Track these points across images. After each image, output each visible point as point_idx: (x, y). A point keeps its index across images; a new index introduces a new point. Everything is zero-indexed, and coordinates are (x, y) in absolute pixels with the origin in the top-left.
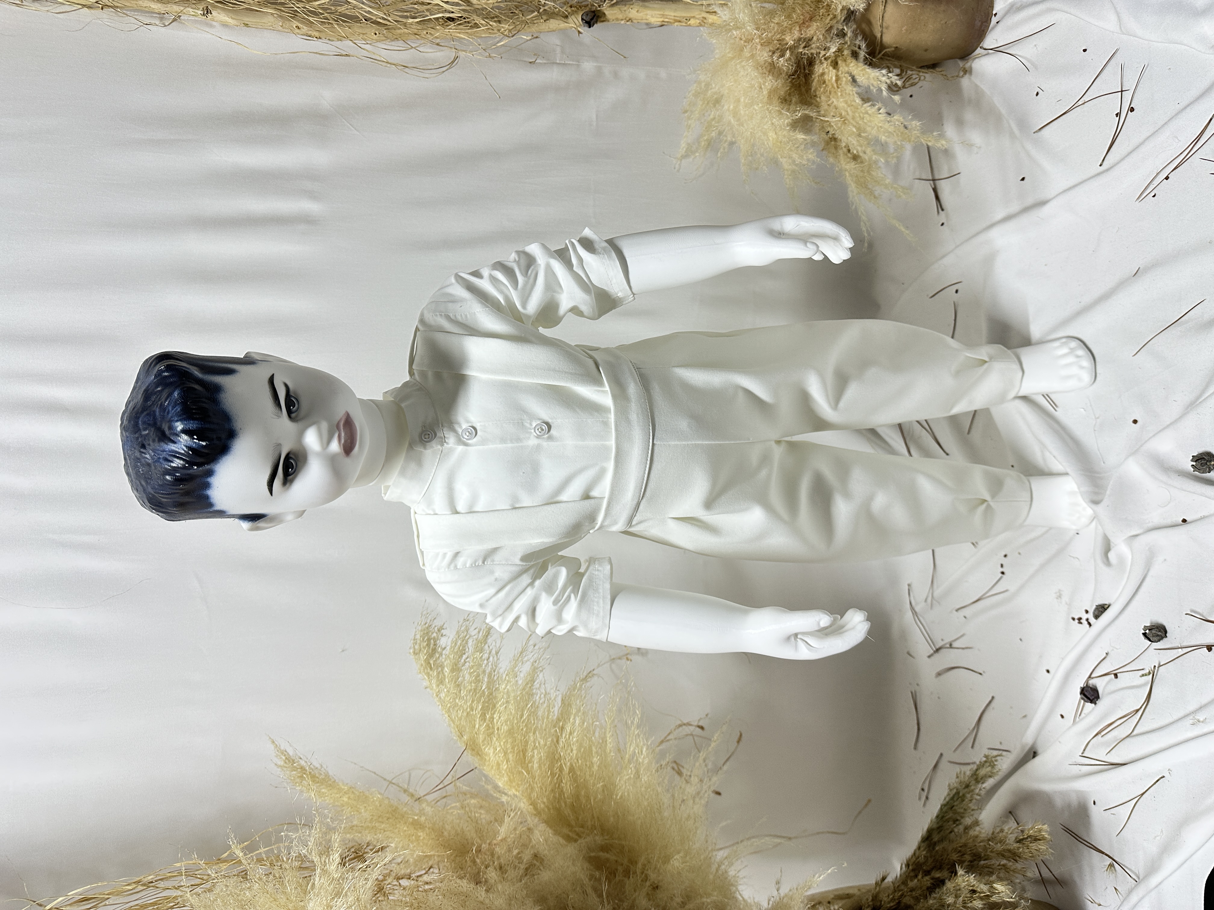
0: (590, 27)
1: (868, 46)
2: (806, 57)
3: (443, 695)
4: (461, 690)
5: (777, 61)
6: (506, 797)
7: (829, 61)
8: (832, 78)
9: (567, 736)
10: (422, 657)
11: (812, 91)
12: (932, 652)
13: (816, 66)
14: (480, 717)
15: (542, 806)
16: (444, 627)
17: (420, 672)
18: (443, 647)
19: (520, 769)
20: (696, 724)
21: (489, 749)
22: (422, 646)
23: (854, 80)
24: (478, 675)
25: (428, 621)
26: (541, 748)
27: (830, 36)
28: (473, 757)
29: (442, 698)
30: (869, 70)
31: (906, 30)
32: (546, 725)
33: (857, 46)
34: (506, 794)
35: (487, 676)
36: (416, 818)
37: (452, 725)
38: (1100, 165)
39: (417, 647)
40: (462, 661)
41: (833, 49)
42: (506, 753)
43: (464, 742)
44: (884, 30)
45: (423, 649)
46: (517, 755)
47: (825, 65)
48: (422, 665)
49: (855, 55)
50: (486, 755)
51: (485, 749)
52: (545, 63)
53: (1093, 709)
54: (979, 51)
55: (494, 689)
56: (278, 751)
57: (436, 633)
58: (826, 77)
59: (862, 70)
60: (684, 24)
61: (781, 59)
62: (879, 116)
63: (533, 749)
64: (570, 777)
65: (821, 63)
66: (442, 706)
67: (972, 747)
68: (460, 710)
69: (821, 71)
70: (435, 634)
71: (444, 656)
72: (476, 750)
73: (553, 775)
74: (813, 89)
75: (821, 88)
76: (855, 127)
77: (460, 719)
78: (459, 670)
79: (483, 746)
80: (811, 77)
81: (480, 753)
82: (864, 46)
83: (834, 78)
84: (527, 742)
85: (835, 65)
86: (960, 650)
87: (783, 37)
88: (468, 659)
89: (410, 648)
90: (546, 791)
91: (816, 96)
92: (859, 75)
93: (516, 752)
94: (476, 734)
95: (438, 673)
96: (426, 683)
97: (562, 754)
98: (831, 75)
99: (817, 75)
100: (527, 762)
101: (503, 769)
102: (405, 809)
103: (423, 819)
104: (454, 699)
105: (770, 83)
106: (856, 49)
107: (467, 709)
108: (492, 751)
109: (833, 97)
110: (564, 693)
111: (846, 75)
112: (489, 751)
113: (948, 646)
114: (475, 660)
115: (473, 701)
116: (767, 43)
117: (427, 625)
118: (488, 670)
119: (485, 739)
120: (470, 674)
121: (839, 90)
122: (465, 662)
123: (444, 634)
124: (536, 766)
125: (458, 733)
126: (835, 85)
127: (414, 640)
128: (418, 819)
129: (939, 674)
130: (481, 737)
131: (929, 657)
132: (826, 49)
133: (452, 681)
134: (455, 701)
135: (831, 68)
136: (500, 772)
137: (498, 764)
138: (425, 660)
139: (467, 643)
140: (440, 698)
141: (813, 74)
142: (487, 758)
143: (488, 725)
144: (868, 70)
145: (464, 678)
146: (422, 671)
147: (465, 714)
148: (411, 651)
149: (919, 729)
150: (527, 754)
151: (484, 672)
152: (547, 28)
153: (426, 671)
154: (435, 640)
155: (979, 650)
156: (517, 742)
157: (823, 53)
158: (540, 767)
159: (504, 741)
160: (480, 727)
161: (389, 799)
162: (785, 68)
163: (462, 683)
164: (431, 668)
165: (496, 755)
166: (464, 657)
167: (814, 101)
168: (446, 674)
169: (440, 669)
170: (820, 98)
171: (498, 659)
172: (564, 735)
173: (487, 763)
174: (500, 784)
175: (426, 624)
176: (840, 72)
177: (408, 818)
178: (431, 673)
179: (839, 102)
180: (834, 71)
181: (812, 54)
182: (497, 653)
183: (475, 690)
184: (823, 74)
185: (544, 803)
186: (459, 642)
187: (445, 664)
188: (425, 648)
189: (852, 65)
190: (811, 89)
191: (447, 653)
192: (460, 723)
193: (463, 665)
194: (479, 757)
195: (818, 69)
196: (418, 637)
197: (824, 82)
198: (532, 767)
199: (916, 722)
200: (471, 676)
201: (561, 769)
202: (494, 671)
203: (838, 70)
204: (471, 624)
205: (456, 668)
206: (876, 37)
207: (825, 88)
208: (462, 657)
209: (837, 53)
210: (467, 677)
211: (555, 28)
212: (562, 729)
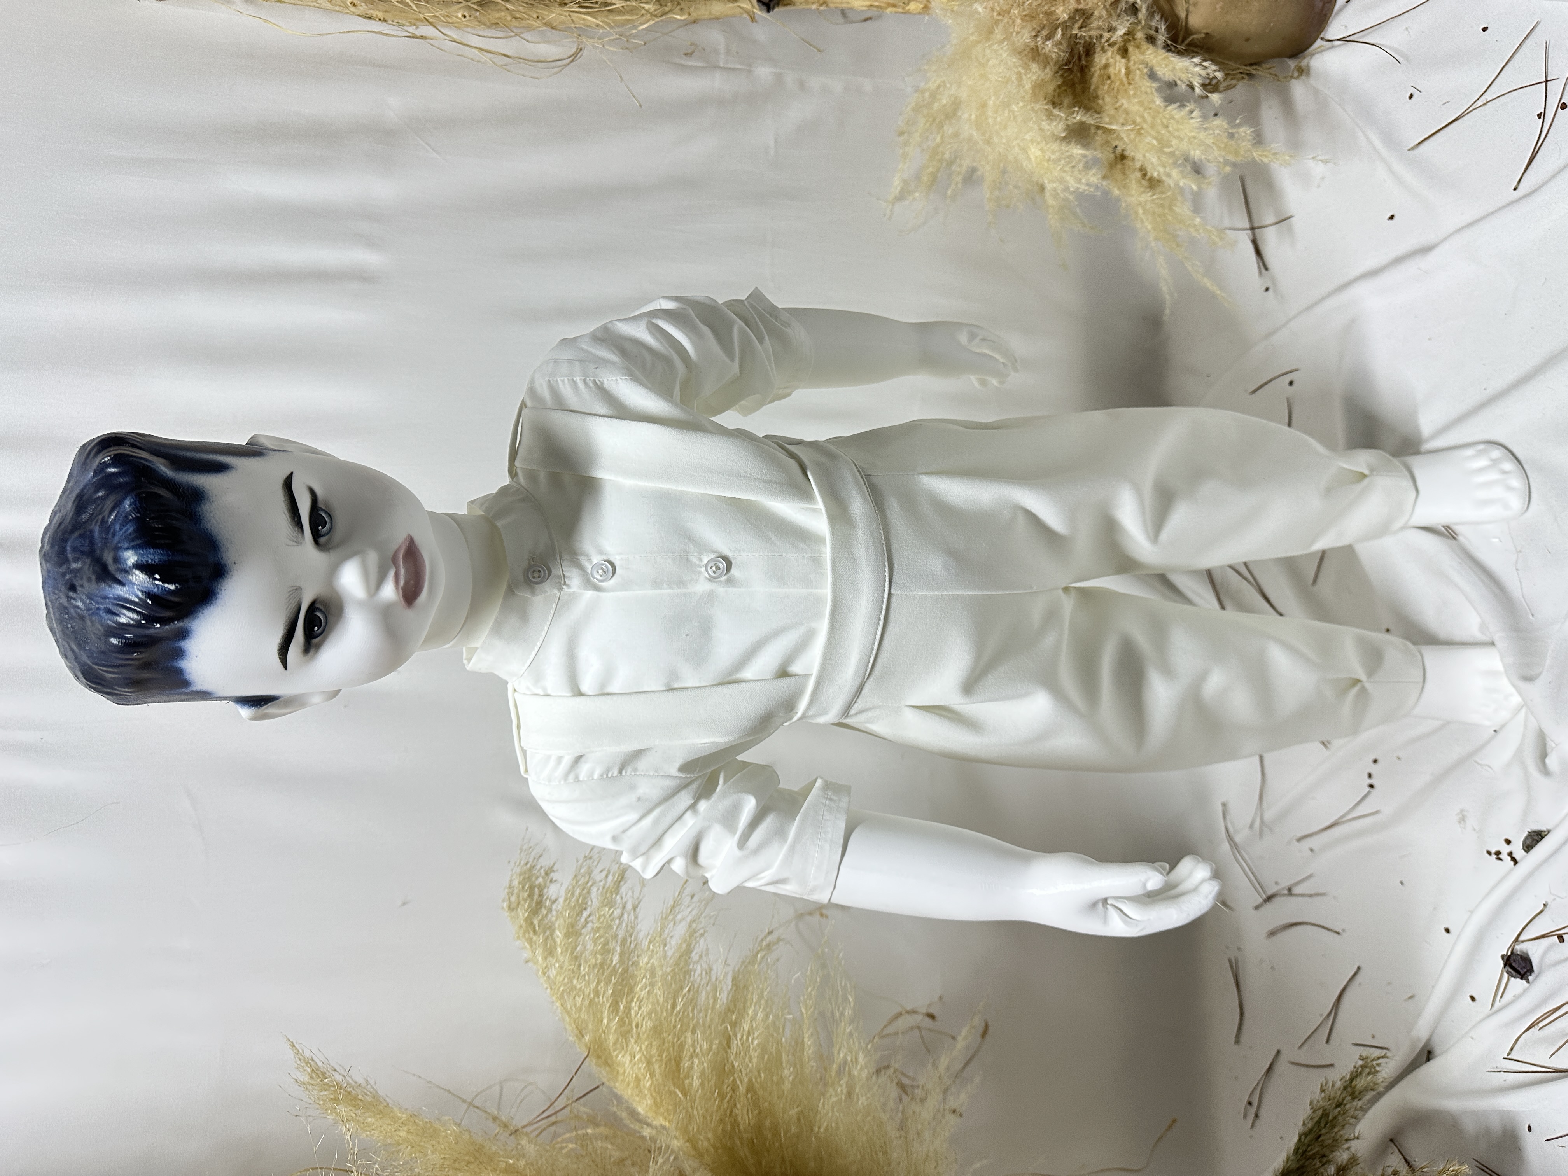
0: (768, 11)
1: (1169, 29)
2: (1082, 42)
3: (552, 973)
4: (580, 966)
5: (1042, 46)
6: (649, 1130)
7: (1116, 48)
8: (1120, 71)
9: (745, 1037)
10: (521, 914)
11: (1091, 91)
12: (1260, 900)
13: (1097, 55)
14: (609, 1007)
15: (706, 1144)
16: (555, 868)
17: (518, 938)
18: (553, 898)
19: (672, 1088)
20: (924, 1011)
21: (623, 1056)
22: (521, 898)
23: (1152, 76)
24: (606, 943)
25: (531, 860)
26: (703, 1054)
27: (1116, 12)
28: (599, 1068)
29: (552, 977)
30: (1174, 59)
31: (1222, 8)
32: (711, 1020)
33: (1154, 28)
34: (648, 1125)
35: (619, 943)
36: (511, 1162)
37: (567, 1018)
38: (1515, 189)
39: (513, 899)
40: (583, 919)
41: (1121, 31)
42: (649, 1063)
43: (586, 1045)
44: (1191, 8)
45: (522, 902)
46: (666, 1067)
47: (1109, 53)
48: (521, 927)
49: (1151, 39)
50: (619, 1065)
51: (617, 1056)
52: (703, 67)
53: (1525, 991)
54: (1319, 43)
55: (630, 963)
56: (300, 1059)
57: (543, 878)
58: (1111, 70)
59: (1164, 59)
60: (901, 10)
61: (1048, 43)
62: (1192, 121)
63: (692, 1057)
64: (748, 1099)
65: (1104, 50)
66: (551, 989)
67: (1328, 1041)
68: (579, 996)
69: (1104, 62)
70: (540, 880)
71: (554, 913)
72: (603, 1057)
73: (722, 1096)
74: (1092, 87)
75: (1103, 85)
76: (1155, 138)
77: (579, 1010)
78: (578, 934)
79: (614, 1051)
80: (1090, 71)
81: (609, 1062)
82: (1164, 27)
83: (1123, 71)
84: (682, 1046)
85: (1124, 52)
86: (1306, 899)
87: (1053, 9)
88: (590, 918)
89: (503, 901)
90: (711, 1122)
91: (1097, 97)
92: (1160, 65)
93: (664, 1061)
94: (604, 1033)
95: (546, 940)
96: (527, 954)
97: (736, 1064)
98: (1119, 66)
99: (1097, 68)
100: (682, 1076)
101: (644, 1086)
102: (494, 1148)
103: (522, 1163)
104: (571, 979)
105: (1036, 73)
106: (1152, 32)
107: (590, 993)
108: (628, 1059)
109: (1123, 97)
110: (737, 969)
111: (1141, 66)
112: (623, 1059)
113: (1286, 892)
114: (602, 920)
115: (599, 983)
116: (1030, 17)
117: (528, 866)
118: (621, 934)
119: (618, 1039)
120: (595, 941)
121: (1131, 87)
122: (587, 922)
123: (554, 879)
124: (696, 1083)
125: (576, 1031)
126: (1125, 80)
127: (510, 888)
128: (514, 1164)
129: (1272, 933)
130: (612, 1038)
131: (1257, 908)
132: (1112, 29)
133: (567, 950)
134: (572, 982)
135: (1118, 57)
136: (641, 1091)
137: (638, 1080)
138: (526, 920)
139: (589, 892)
140: (549, 977)
141: (1092, 67)
142: (621, 1071)
143: (621, 1020)
144: (1172, 59)
145: (585, 947)
146: (521, 936)
147: (587, 1002)
148: (505, 905)
149: (1242, 1014)
150: (682, 1065)
151: (615, 936)
152: (708, 13)
153: (527, 936)
154: (541, 888)
155: (1335, 898)
156: (666, 1045)
157: (1106, 35)
158: (702, 1084)
159: (646, 1043)
160: (610, 1022)
161: (470, 1132)
162: (1054, 55)
163: (581, 955)
164: (535, 932)
165: (635, 1064)
166: (585, 914)
167: (1094, 105)
168: (558, 941)
169: (548, 933)
170: (1103, 99)
171: (636, 918)
172: (739, 1036)
173: (620, 1078)
174: (640, 1110)
175: (527, 864)
176: (1132, 63)
177: (499, 1161)
178: (535, 938)
179: (1131, 104)
180: (1124, 61)
181: (1090, 37)
182: (635, 908)
183: (602, 965)
184: (1106, 66)
185: (708, 1139)
186: (578, 891)
187: (557, 925)
188: (525, 900)
189: (1149, 52)
190: (1089, 88)
191: (560, 907)
192: (579, 1017)
193: (584, 927)
194: (607, 1068)
195: (1100, 59)
196: (516, 883)
197: (1109, 78)
198: (691, 1084)
199: (1237, 1003)
200: (595, 944)
201: (734, 1088)
202: (631, 936)
203: (1128, 60)
204: (595, 863)
205: (573, 932)
206: (1178, 19)
207: (1110, 85)
208: (582, 914)
209: (1126, 37)
210: (590, 946)
211: (718, 14)
212: (734, 1025)
